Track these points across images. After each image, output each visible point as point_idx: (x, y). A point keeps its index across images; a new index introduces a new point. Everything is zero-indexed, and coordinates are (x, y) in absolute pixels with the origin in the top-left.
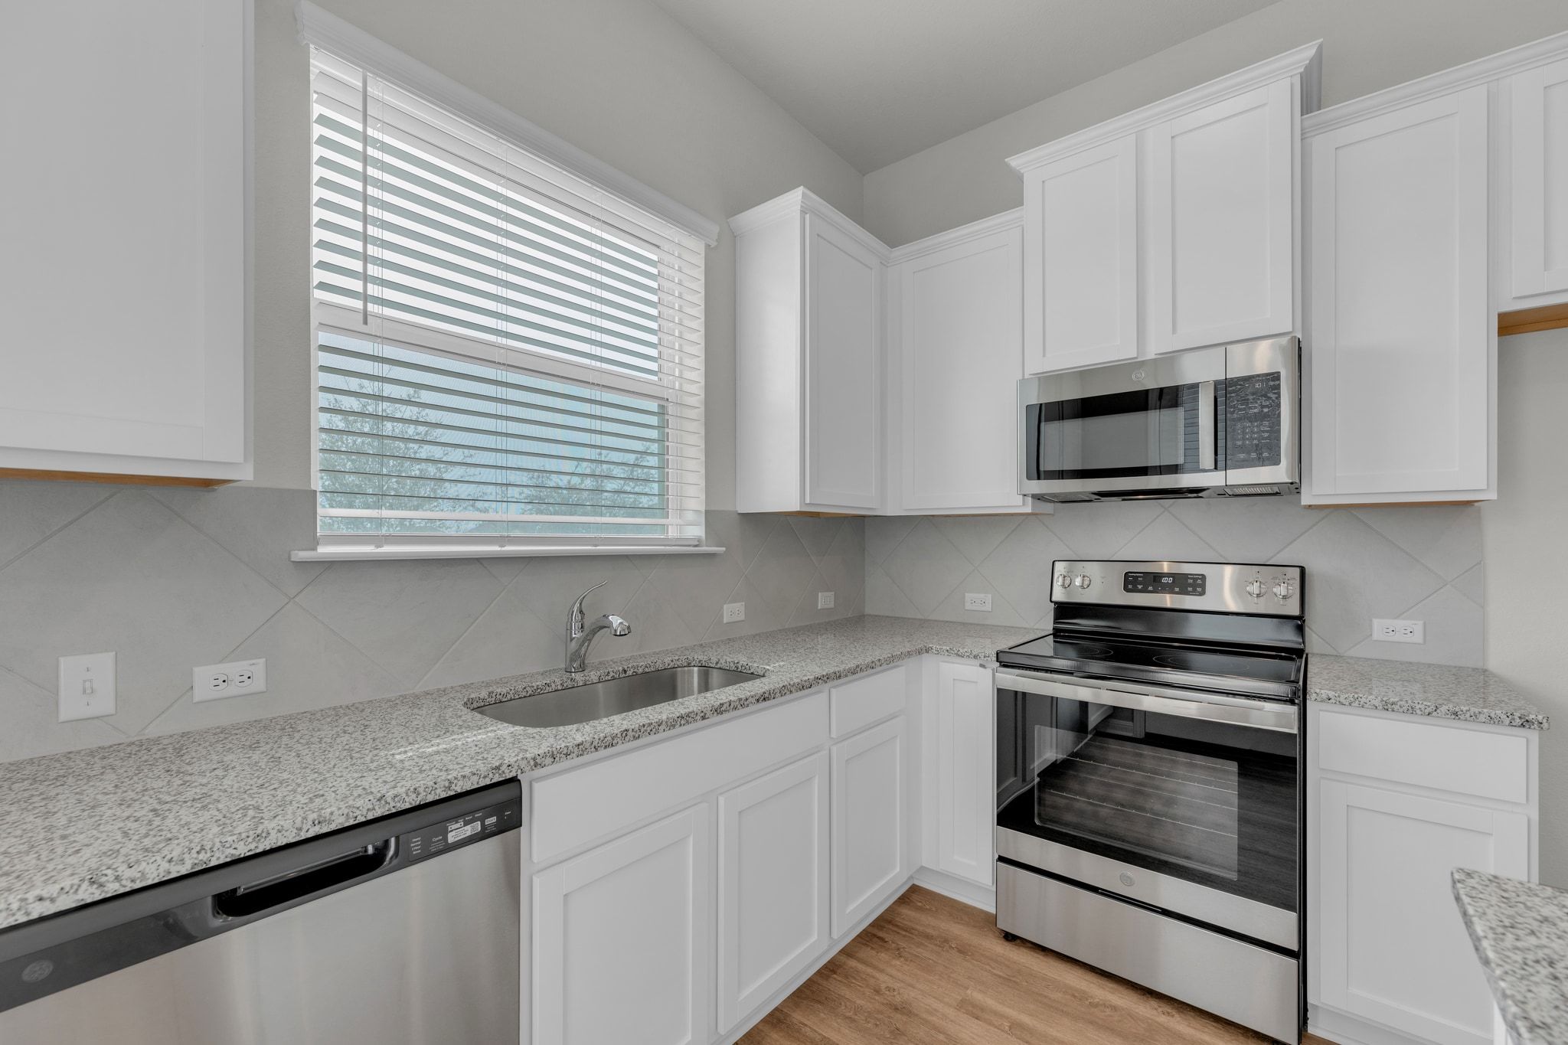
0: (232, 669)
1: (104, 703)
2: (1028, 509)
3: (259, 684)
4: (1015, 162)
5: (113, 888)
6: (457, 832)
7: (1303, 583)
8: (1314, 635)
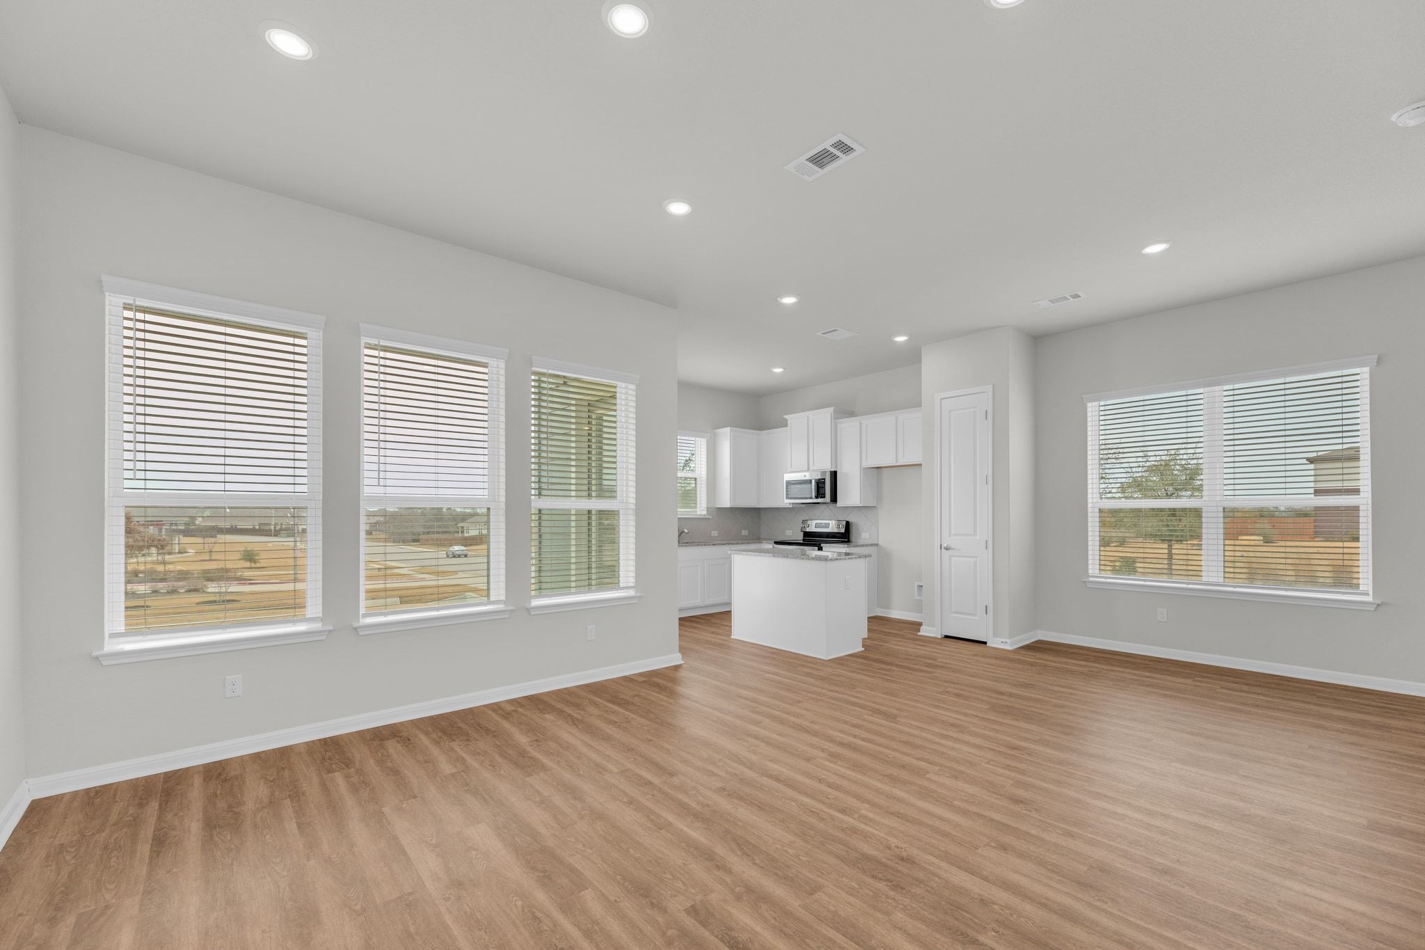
2: (791, 506)
7: (848, 524)
8: (853, 536)
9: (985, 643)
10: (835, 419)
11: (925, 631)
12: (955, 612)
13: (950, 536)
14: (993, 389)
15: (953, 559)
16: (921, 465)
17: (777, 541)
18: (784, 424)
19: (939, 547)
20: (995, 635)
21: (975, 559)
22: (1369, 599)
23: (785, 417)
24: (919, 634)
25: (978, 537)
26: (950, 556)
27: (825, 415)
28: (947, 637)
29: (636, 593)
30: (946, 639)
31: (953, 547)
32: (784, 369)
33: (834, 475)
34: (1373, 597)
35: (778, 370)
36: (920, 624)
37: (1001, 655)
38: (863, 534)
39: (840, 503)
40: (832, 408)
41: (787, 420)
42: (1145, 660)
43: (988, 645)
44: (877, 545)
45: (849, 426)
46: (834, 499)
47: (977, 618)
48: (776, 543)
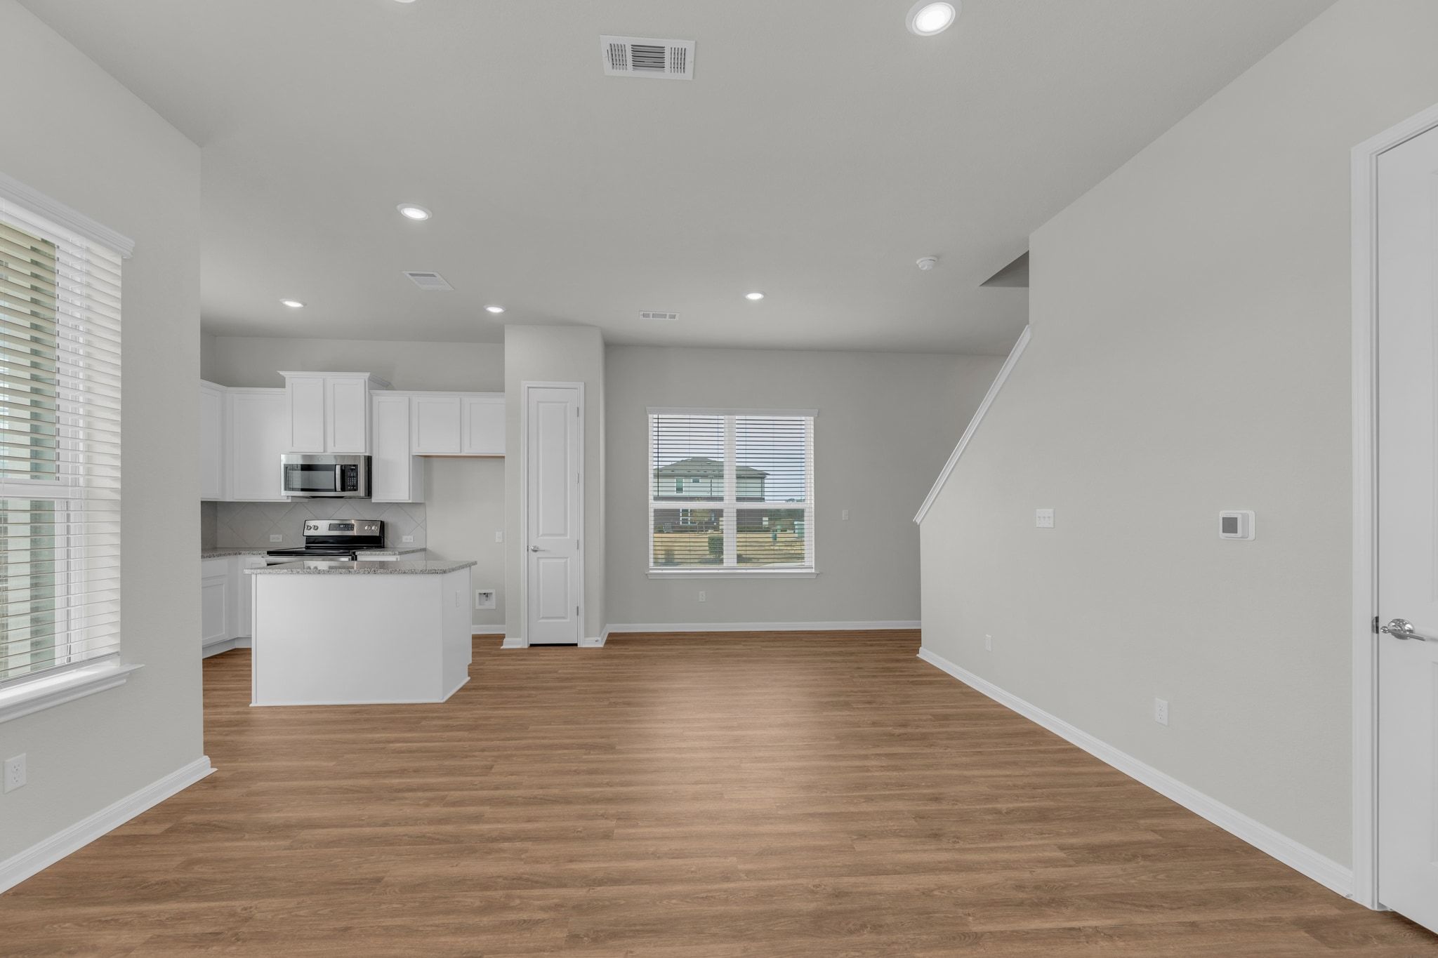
2: (289, 501)
7: (383, 525)
8: (388, 541)
9: (576, 645)
10: (371, 388)
11: (509, 644)
12: (543, 618)
13: (538, 536)
14: (585, 387)
15: (542, 561)
16: (503, 457)
17: (271, 550)
18: (281, 384)
19: (526, 547)
20: (587, 635)
21: (565, 560)
22: (813, 571)
23: (282, 373)
24: (502, 648)
25: (568, 537)
26: (538, 558)
27: (356, 383)
28: (532, 645)
29: (122, 664)
30: (532, 647)
31: (541, 548)
32: (305, 304)
33: (369, 460)
34: (815, 569)
35: (294, 304)
36: (502, 637)
37: (591, 654)
38: (405, 535)
39: (376, 498)
40: (367, 375)
41: (284, 378)
42: (702, 635)
43: (579, 646)
44: (424, 550)
45: (390, 402)
46: (369, 492)
47: (568, 620)
48: (270, 553)
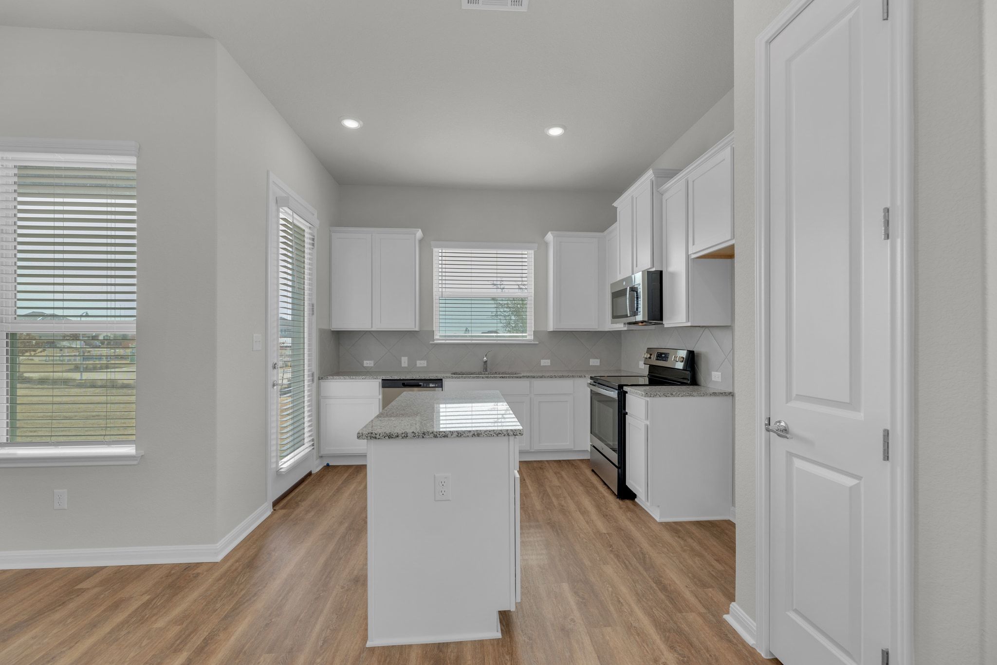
0: (422, 362)
1: (406, 365)
3: (425, 365)
4: (615, 204)
5: (393, 378)
6: (431, 385)
7: (691, 356)
10: (657, 188)
13: (788, 400)
15: (796, 464)
26: (789, 454)
27: (646, 187)
33: (659, 277)
38: (714, 373)
40: (651, 173)
41: (616, 208)
45: (675, 194)
46: (659, 316)
